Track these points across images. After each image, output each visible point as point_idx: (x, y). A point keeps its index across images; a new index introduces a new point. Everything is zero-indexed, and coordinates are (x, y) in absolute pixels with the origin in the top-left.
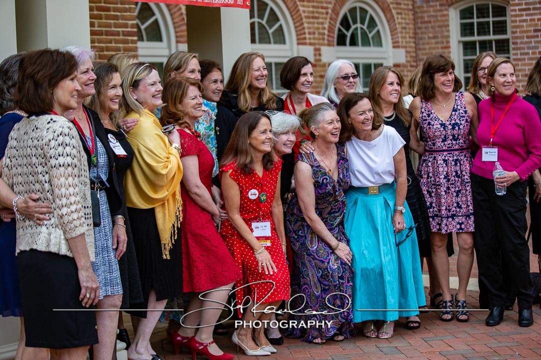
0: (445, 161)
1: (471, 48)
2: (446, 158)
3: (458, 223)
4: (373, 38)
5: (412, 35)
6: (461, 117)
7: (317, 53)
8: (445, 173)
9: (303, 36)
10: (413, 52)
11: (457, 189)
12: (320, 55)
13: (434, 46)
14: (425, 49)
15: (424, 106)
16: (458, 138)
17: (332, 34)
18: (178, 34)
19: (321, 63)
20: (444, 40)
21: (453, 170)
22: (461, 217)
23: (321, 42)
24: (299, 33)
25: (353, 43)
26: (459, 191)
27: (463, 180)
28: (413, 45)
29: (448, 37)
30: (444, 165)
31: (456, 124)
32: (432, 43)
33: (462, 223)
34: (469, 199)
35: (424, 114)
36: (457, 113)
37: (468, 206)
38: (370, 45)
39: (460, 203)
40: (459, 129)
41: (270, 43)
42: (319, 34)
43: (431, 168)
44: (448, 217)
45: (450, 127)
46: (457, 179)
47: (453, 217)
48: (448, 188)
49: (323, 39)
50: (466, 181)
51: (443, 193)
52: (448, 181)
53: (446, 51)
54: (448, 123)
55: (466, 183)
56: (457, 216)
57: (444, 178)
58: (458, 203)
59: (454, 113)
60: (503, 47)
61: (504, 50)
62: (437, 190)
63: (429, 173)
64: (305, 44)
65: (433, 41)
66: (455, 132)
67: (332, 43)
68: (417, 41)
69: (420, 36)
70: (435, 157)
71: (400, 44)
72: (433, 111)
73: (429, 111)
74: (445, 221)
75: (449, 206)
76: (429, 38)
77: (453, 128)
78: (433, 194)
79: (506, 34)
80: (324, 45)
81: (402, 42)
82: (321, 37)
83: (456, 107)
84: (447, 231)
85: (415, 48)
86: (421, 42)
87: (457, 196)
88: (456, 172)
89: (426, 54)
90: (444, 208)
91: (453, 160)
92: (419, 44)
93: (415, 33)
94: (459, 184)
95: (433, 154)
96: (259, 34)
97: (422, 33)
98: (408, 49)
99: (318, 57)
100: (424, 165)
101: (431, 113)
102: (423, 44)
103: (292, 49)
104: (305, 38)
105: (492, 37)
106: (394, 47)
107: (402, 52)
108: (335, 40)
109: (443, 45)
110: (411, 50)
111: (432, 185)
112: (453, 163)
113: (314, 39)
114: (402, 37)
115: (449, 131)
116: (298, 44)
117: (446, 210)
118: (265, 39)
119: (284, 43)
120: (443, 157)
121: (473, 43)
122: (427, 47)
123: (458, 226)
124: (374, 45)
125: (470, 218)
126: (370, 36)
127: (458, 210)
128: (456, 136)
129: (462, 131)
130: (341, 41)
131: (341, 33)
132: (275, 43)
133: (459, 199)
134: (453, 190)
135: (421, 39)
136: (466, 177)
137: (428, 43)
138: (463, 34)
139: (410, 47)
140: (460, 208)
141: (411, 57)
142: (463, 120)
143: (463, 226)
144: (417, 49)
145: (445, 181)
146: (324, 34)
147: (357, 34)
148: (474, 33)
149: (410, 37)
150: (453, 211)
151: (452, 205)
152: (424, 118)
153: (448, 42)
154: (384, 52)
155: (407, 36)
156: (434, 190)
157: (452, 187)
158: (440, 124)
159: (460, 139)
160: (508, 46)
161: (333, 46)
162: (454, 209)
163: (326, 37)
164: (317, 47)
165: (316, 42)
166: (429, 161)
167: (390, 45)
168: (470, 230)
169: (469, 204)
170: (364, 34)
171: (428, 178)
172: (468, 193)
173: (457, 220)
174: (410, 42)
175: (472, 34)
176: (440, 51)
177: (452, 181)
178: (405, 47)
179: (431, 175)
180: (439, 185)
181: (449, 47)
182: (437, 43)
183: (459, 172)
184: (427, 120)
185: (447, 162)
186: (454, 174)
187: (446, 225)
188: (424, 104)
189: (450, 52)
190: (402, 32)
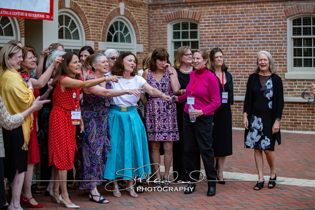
0: (158, 103)
1: (179, 45)
2: (159, 101)
3: (164, 136)
4: (126, 38)
5: (147, 37)
6: (167, 80)
7: (96, 45)
8: (158, 109)
9: (89, 36)
10: (148, 46)
11: (164, 118)
12: (97, 46)
13: (158, 43)
14: (154, 45)
15: (149, 74)
16: (165, 91)
17: (104, 35)
18: (22, 33)
19: (98, 50)
20: (164, 40)
21: (162, 108)
22: (166, 133)
23: (98, 39)
24: (87, 34)
25: (116, 40)
26: (165, 119)
27: (168, 114)
28: (148, 42)
29: (166, 39)
30: (158, 105)
31: (164, 84)
32: (157, 42)
33: (166, 136)
34: (170, 124)
35: (149, 78)
36: (165, 78)
37: (169, 128)
38: (124, 42)
39: (165, 126)
40: (165, 86)
41: (71, 39)
42: (98, 35)
43: (151, 107)
44: (159, 133)
45: (161, 85)
46: (164, 113)
47: (161, 133)
48: (160, 117)
49: (100, 38)
50: (169, 114)
51: (157, 120)
52: (160, 113)
53: (165, 46)
54: (160, 83)
55: (169, 115)
56: (163, 133)
57: (157, 112)
58: (164, 126)
59: (163, 78)
60: (195, 45)
61: (195, 47)
62: (154, 119)
63: (150, 110)
64: (90, 40)
65: (158, 41)
66: (163, 88)
67: (104, 40)
68: (150, 41)
69: (151, 38)
70: (153, 101)
71: (141, 42)
72: (153, 77)
73: (151, 77)
74: (157, 135)
75: (160, 127)
76: (156, 39)
77: (162, 86)
78: (153, 121)
79: (197, 38)
80: (100, 41)
81: (142, 41)
82: (98, 36)
83: (165, 75)
84: (158, 140)
85: (149, 44)
86: (152, 41)
87: (164, 122)
88: (164, 109)
89: (154, 47)
90: (157, 127)
91: (163, 103)
92: (151, 42)
93: (149, 36)
94: (165, 115)
95: (152, 99)
96: (66, 34)
97: (153, 36)
98: (145, 45)
99: (96, 47)
100: (148, 105)
101: (152, 77)
102: (153, 42)
103: (82, 43)
104: (90, 37)
105: (189, 40)
106: (137, 43)
107: (141, 46)
108: (106, 38)
109: (163, 43)
110: (146, 45)
111: (152, 116)
112: (163, 104)
113: (95, 37)
114: (142, 38)
115: (160, 87)
116: (86, 40)
117: (158, 128)
118: (68, 37)
119: (79, 39)
120: (157, 101)
121: (180, 42)
122: (155, 43)
123: (164, 138)
124: (127, 42)
125: (170, 134)
126: (125, 37)
127: (164, 129)
128: (164, 90)
129: (167, 88)
130: (109, 39)
131: (109, 35)
132: (74, 39)
133: (165, 124)
134: (162, 118)
135: (152, 39)
136: (169, 112)
137: (156, 42)
138: (174, 38)
139: (146, 43)
140: (165, 128)
141: (146, 49)
142: (168, 82)
143: (166, 138)
144: (150, 45)
145: (157, 113)
146: (100, 35)
147: (118, 35)
148: (180, 37)
149: (146, 38)
150: (162, 130)
151: (161, 126)
152: (148, 80)
153: (166, 42)
154: (132, 46)
155: (145, 37)
156: (153, 119)
157: (162, 117)
158: (156, 83)
159: (166, 92)
160: (198, 45)
161: (105, 41)
162: (162, 129)
163: (101, 37)
164: (96, 42)
165: (96, 39)
166: (150, 103)
167: (135, 42)
168: (170, 140)
169: (170, 126)
170: (122, 36)
171: (150, 112)
172: (169, 120)
173: (163, 134)
174: (146, 41)
175: (179, 38)
176: (162, 46)
177: (162, 113)
178: (143, 43)
179: (151, 110)
180: (155, 116)
181: (166, 44)
182: (160, 42)
183: (166, 109)
184: (149, 81)
185: (159, 104)
186: (163, 110)
187: (158, 137)
188: (150, 73)
189: (167, 47)
190: (142, 36)
